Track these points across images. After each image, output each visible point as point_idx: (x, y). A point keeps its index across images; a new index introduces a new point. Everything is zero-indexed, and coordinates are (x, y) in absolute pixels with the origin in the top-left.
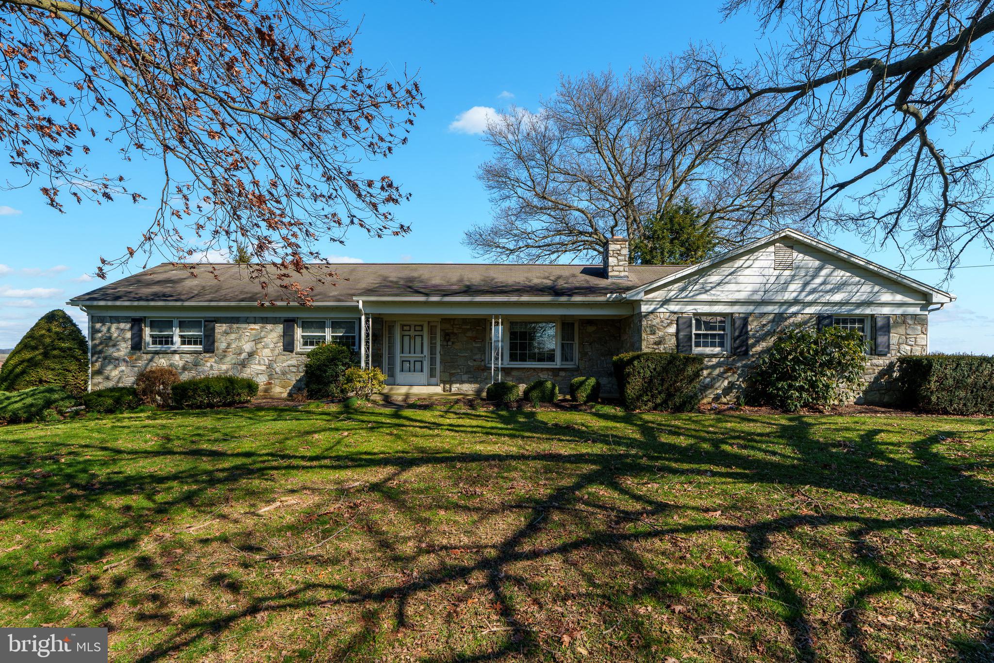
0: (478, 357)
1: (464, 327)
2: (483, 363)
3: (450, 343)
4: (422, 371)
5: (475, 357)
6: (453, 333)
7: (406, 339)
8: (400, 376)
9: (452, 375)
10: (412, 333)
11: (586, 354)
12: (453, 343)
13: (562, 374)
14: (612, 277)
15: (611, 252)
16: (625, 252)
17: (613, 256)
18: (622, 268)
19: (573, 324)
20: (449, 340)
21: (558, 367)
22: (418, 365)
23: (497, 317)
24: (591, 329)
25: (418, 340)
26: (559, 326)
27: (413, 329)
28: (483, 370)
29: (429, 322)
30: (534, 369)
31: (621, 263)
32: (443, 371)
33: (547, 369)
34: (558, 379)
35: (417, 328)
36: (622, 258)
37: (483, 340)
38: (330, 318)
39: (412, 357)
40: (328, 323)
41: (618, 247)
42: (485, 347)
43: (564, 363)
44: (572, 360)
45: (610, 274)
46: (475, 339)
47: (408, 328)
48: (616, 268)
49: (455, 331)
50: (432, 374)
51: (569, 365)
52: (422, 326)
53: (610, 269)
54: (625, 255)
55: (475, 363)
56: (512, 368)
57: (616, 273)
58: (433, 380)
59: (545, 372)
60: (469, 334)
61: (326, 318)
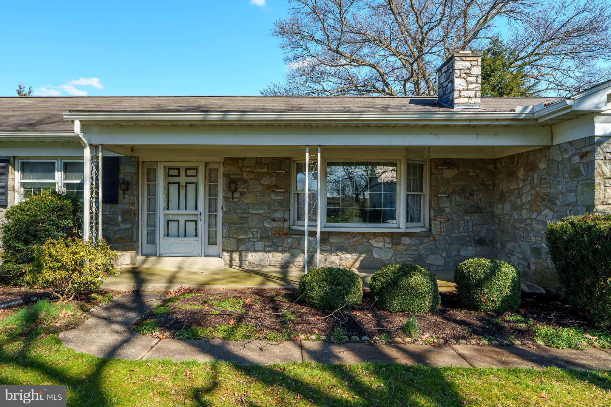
0: (278, 215)
1: (258, 170)
2: (286, 225)
3: (237, 195)
4: (196, 236)
5: (274, 216)
6: (241, 179)
7: (174, 189)
8: (163, 243)
9: (239, 241)
10: (183, 180)
11: (442, 210)
12: (241, 194)
13: (406, 241)
14: (459, 104)
15: (458, 72)
16: (477, 71)
17: (460, 77)
18: (472, 93)
19: (421, 166)
20: (236, 190)
21: (401, 231)
22: (191, 226)
23: (313, 150)
24: (449, 173)
25: (191, 189)
26: (403, 168)
27: (183, 173)
28: (286, 235)
29: (206, 164)
30: (363, 234)
31: (471, 87)
32: (227, 237)
33: (383, 234)
34: (401, 248)
35: (189, 172)
36: (474, 79)
37: (287, 190)
38: (62, 158)
39: (182, 215)
40: (59, 164)
41: (468, 64)
42: (289, 200)
43: (410, 224)
44: (419, 221)
45: (456, 101)
46: (274, 188)
47: (175, 172)
48: (463, 93)
49: (245, 176)
50: (212, 242)
51: (417, 228)
52: (197, 170)
53: (456, 94)
54: (477, 76)
55: (275, 225)
56: (329, 233)
57: (466, 100)
58: (213, 249)
59: (380, 238)
60: (266, 181)
61: (56, 158)
